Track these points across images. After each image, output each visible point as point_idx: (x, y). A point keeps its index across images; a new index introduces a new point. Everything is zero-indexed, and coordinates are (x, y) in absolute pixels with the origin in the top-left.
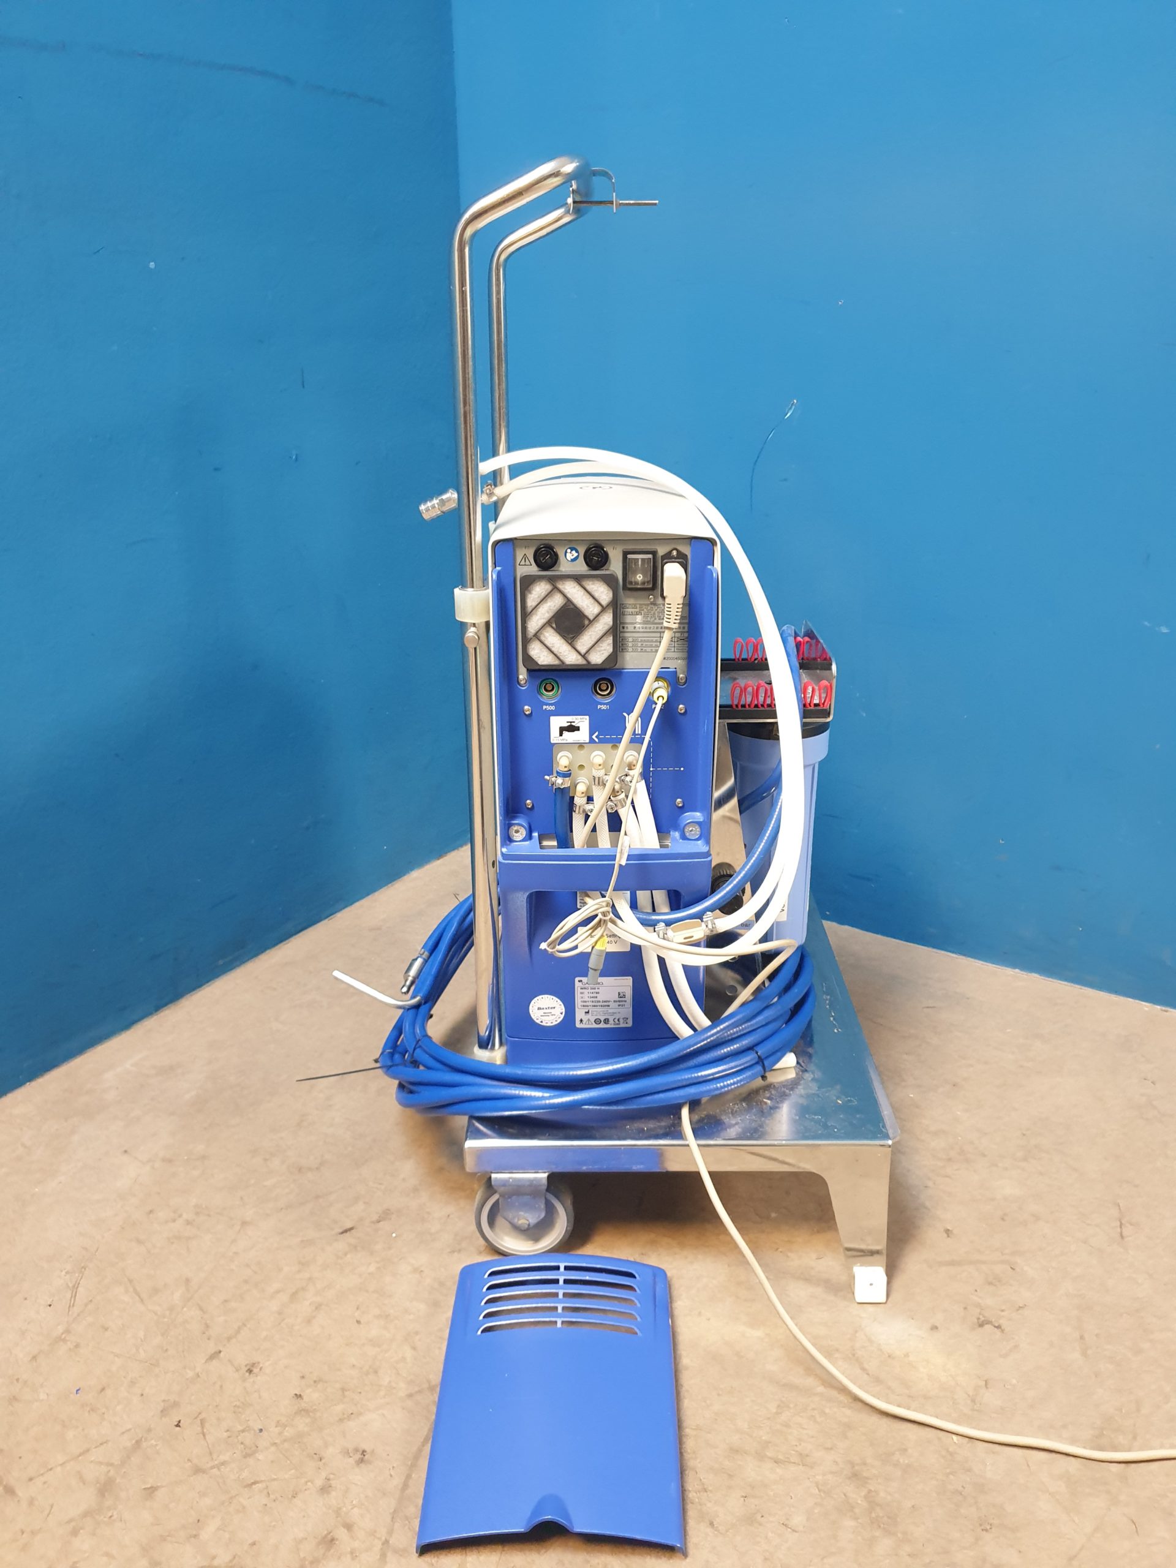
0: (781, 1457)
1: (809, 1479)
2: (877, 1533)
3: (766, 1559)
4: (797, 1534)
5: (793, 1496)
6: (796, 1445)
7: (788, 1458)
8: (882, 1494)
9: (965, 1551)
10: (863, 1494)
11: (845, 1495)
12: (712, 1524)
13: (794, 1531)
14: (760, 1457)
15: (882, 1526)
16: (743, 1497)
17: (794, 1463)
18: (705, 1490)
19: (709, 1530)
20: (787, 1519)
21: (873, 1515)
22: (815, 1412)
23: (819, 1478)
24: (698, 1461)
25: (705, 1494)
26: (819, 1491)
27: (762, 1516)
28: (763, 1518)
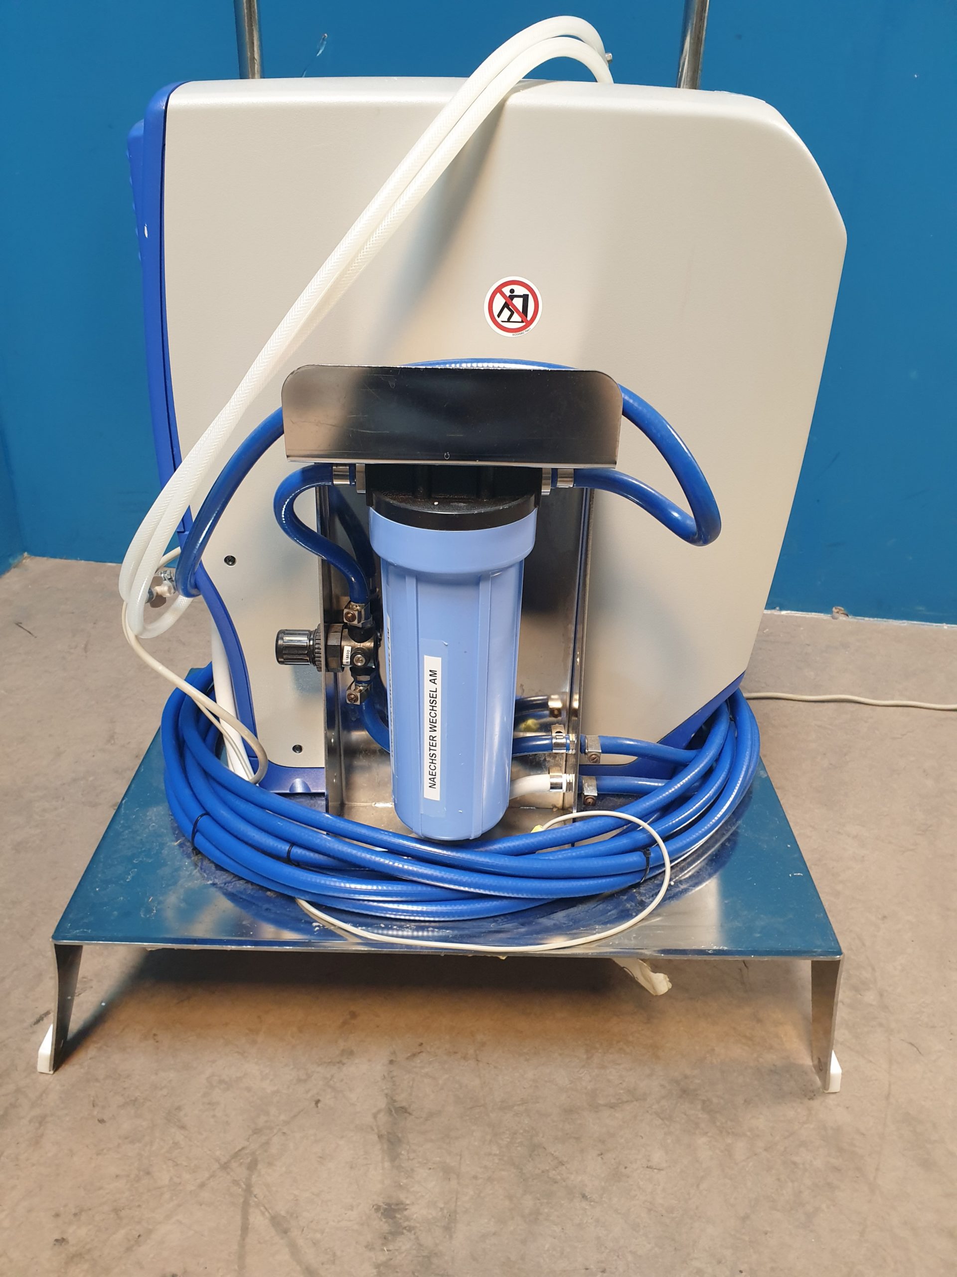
0: (613, 1101)
1: (648, 1112)
2: (729, 1140)
3: (650, 1210)
4: (663, 1173)
5: (642, 1135)
6: (621, 1083)
7: (619, 1099)
8: (715, 1100)
9: (806, 1126)
10: (699, 1107)
11: (685, 1114)
12: (584, 1196)
13: (659, 1170)
14: (595, 1108)
15: (730, 1131)
16: (599, 1155)
17: (627, 1102)
18: (562, 1163)
19: (584, 1204)
20: (649, 1161)
21: (718, 1124)
22: (621, 1043)
23: (655, 1107)
24: (541, 1135)
25: (564, 1167)
26: (662, 1119)
27: (626, 1168)
28: (627, 1169)
